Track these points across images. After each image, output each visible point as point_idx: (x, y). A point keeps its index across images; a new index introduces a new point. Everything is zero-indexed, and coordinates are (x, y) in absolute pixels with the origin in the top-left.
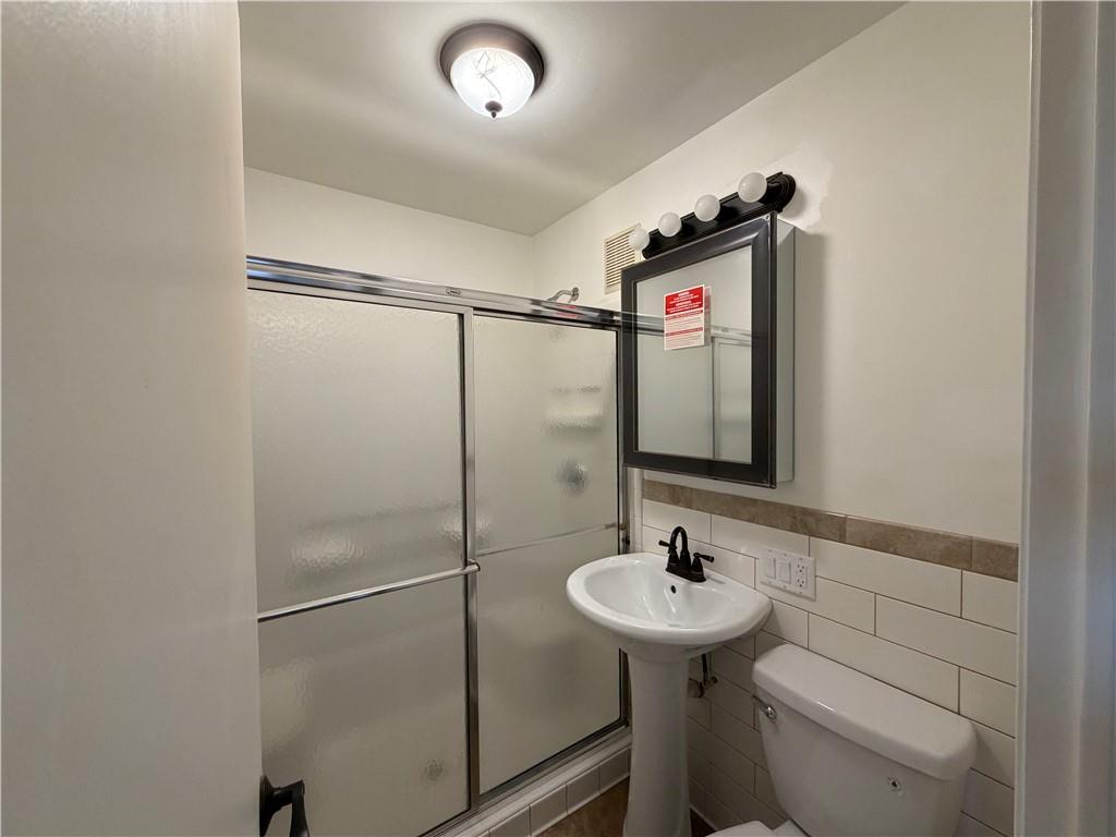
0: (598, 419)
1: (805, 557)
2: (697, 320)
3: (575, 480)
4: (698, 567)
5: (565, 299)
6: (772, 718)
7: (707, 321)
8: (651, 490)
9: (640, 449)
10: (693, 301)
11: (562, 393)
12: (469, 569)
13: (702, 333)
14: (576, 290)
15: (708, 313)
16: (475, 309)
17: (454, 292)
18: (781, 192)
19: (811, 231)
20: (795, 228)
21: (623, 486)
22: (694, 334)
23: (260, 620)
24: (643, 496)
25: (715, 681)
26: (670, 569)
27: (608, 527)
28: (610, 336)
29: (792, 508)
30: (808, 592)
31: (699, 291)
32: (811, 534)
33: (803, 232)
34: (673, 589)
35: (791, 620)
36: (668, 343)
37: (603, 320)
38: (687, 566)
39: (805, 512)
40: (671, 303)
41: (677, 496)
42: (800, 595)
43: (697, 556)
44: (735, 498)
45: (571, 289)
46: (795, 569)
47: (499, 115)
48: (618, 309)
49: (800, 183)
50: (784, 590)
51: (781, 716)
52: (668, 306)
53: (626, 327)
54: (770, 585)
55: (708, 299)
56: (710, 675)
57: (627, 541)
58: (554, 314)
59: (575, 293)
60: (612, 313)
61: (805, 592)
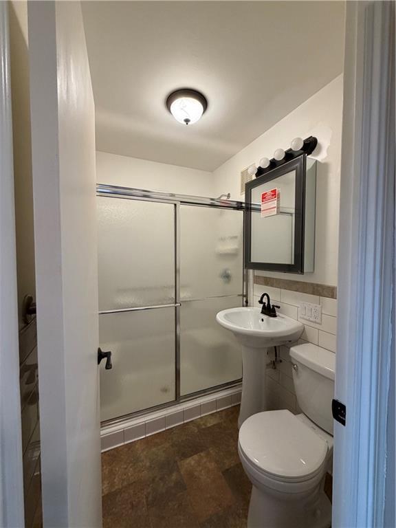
0: (237, 250)
1: (318, 306)
2: (274, 203)
3: (227, 277)
4: (274, 311)
5: (225, 198)
6: (296, 370)
7: (278, 204)
8: (258, 280)
9: (252, 261)
10: (273, 195)
11: (223, 239)
12: (177, 305)
13: (276, 209)
14: (229, 194)
15: (278, 201)
16: (181, 202)
17: (172, 195)
18: (310, 145)
19: (323, 162)
20: (317, 161)
21: (245, 278)
22: (273, 210)
23: (100, 314)
24: (254, 283)
25: (281, 361)
26: (262, 312)
27: (239, 295)
28: (241, 213)
29: (312, 284)
30: (318, 321)
31: (274, 191)
32: (320, 295)
33: (319, 162)
34: (263, 320)
35: (312, 333)
36: (262, 215)
37: (238, 206)
38: (269, 311)
39: (318, 285)
40: (264, 197)
41: (267, 282)
42: (315, 322)
43: (273, 306)
44: (291, 281)
45: (227, 194)
46: (313, 311)
47: (189, 123)
48: (244, 201)
49: (319, 141)
50: (309, 320)
51: (300, 368)
52: (263, 198)
53: (247, 208)
54: (303, 318)
55: (279, 194)
56: (278, 359)
57: (247, 302)
58: (219, 204)
59: (229, 196)
60: (242, 203)
61: (317, 321)
